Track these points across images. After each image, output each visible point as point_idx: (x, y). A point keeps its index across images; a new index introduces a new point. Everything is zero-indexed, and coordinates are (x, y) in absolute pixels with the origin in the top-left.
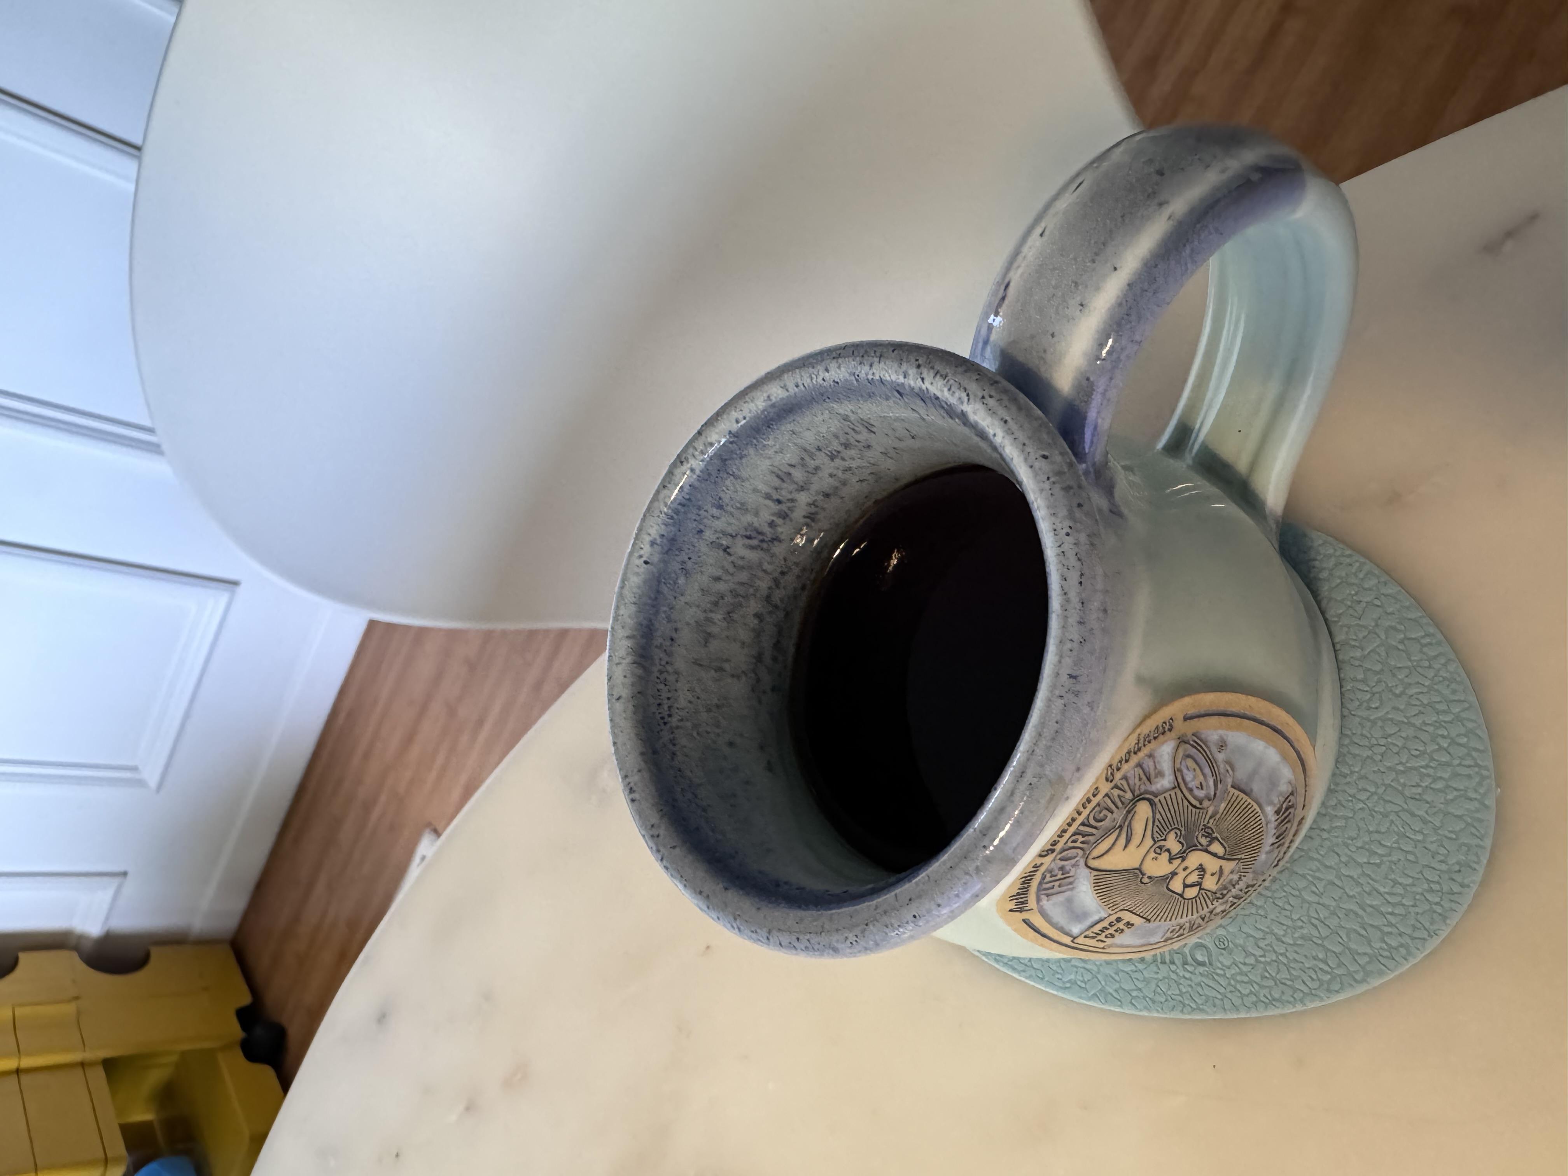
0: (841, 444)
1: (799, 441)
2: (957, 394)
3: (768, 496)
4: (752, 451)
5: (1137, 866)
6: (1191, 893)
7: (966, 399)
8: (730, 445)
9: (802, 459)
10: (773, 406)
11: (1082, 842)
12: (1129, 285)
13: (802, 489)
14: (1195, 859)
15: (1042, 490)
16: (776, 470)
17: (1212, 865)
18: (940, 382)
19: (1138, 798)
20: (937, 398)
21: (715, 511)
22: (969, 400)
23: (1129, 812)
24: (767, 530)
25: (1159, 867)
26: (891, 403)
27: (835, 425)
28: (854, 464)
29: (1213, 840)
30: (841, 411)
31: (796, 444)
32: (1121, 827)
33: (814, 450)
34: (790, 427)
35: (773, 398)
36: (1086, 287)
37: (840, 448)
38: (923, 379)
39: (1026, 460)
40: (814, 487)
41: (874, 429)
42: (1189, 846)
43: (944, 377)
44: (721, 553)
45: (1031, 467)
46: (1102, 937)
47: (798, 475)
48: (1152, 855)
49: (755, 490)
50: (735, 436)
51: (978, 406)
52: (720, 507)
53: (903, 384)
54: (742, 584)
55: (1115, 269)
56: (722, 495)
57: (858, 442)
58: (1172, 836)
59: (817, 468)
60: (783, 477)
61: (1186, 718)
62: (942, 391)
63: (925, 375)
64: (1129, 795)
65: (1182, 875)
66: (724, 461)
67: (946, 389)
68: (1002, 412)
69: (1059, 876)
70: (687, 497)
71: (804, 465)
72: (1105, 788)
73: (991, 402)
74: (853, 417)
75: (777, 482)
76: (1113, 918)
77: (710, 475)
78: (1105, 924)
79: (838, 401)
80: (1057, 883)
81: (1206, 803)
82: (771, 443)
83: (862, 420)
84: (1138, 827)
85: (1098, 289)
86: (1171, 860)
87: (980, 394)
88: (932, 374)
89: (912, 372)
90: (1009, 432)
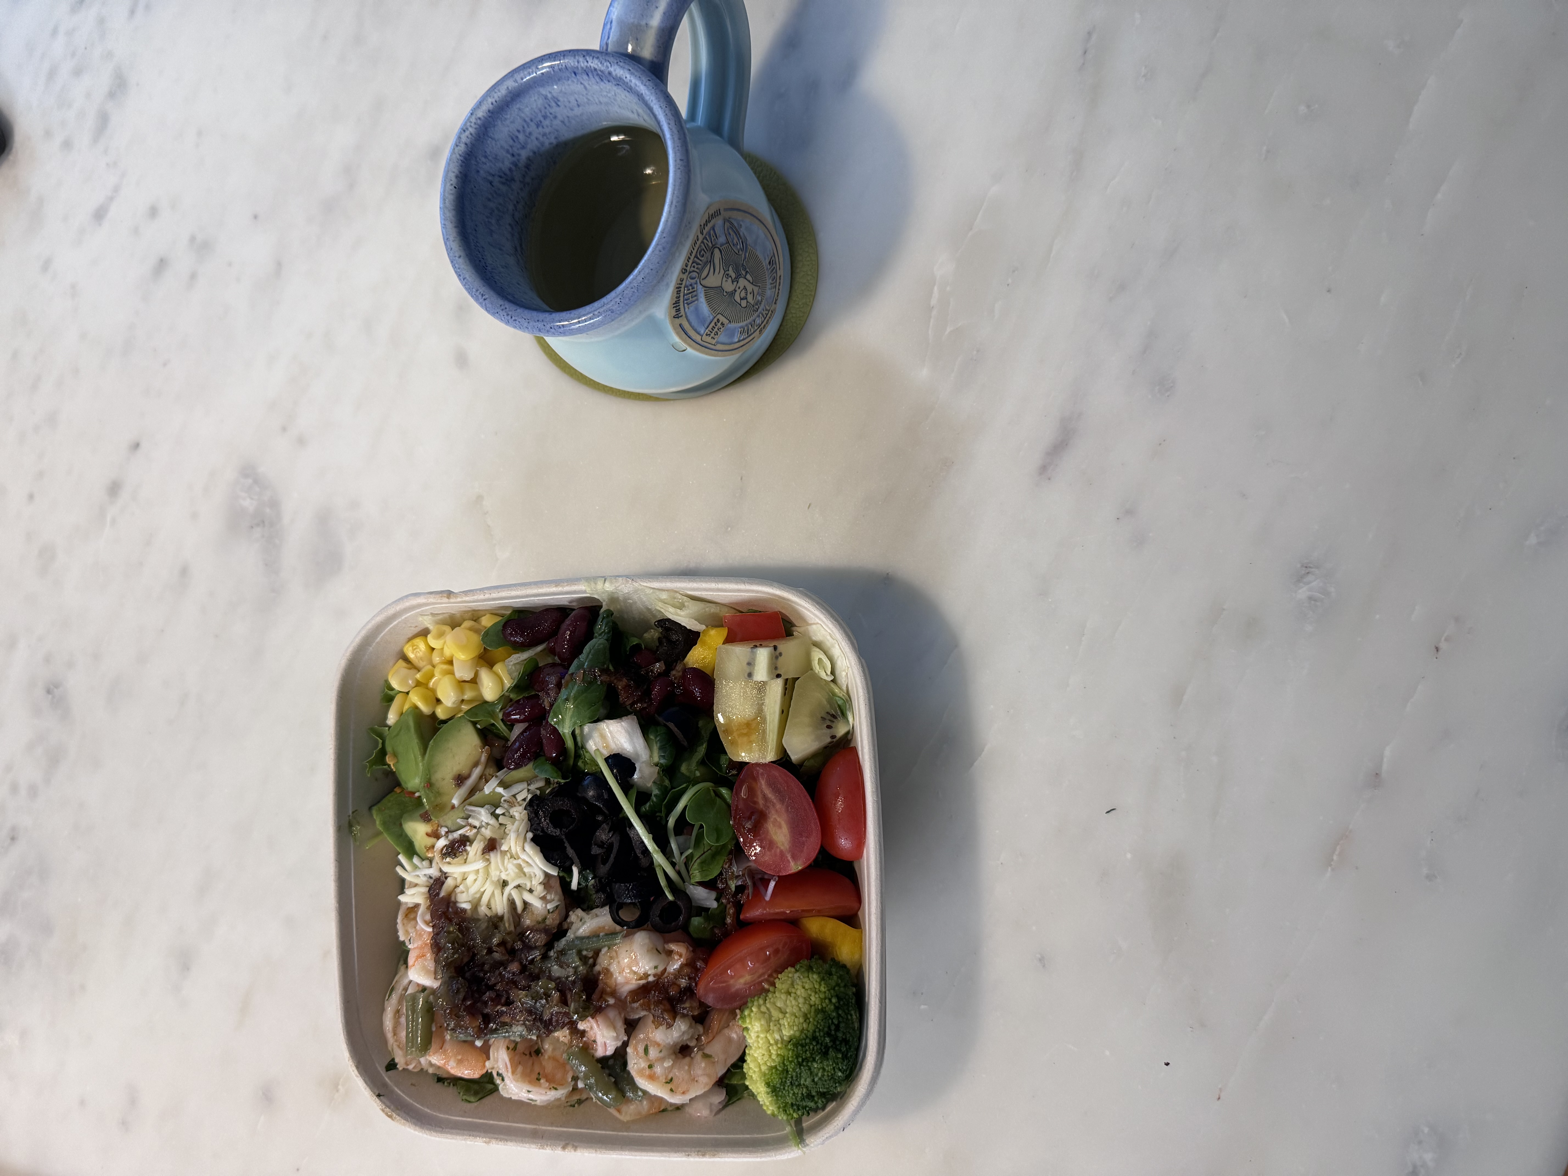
0: (543, 116)
1: (523, 115)
2: (605, 64)
3: (508, 151)
4: (499, 122)
5: (720, 285)
6: (744, 303)
7: (609, 65)
8: (489, 119)
9: (524, 127)
10: (510, 92)
11: (697, 268)
12: (664, 13)
13: (523, 147)
14: (742, 282)
15: (652, 93)
16: (511, 134)
17: (750, 287)
18: (596, 61)
19: (714, 247)
20: (595, 70)
21: (483, 160)
22: (611, 66)
23: (712, 253)
24: (508, 172)
25: (729, 286)
26: (570, 82)
27: (540, 102)
28: (547, 130)
29: (747, 272)
30: (544, 93)
31: (521, 117)
32: (710, 262)
33: (529, 121)
34: (518, 106)
35: (510, 88)
36: (647, 16)
37: (542, 119)
38: (587, 62)
39: (642, 83)
40: (529, 146)
41: (559, 103)
42: (738, 276)
43: (598, 58)
44: (489, 185)
45: (645, 85)
46: (712, 335)
47: (521, 137)
48: (725, 279)
49: (502, 147)
50: (492, 113)
51: (616, 67)
52: (486, 157)
53: (577, 67)
54: (500, 204)
55: (657, 7)
56: (486, 150)
57: (551, 114)
58: (730, 269)
59: (530, 134)
60: (514, 139)
61: (726, 210)
62: (598, 65)
63: (588, 59)
64: (710, 245)
65: (738, 291)
66: (486, 129)
67: (599, 63)
68: (627, 67)
69: (691, 291)
70: (470, 150)
71: (524, 131)
72: (701, 237)
73: (621, 64)
74: (549, 96)
75: (511, 142)
76: (715, 320)
77: (480, 137)
78: (713, 324)
79: (543, 86)
80: (690, 295)
81: (741, 252)
82: (508, 116)
83: (554, 97)
84: (717, 261)
85: (652, 16)
86: (733, 282)
87: (616, 62)
88: (591, 58)
89: (581, 59)
90: (632, 74)
